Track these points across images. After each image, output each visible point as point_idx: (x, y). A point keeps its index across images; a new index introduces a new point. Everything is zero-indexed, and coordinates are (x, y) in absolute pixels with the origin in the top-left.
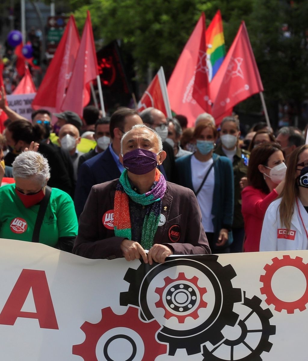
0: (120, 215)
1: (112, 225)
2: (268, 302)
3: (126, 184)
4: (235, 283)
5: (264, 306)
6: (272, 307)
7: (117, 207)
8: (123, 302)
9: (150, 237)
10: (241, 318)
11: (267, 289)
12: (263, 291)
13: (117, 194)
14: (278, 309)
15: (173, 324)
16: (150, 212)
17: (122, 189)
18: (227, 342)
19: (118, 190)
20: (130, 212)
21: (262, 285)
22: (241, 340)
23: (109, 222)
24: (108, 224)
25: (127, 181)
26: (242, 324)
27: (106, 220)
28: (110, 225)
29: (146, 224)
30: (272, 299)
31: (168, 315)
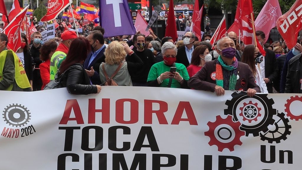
0: (219, 74)
1: (215, 78)
2: (288, 115)
3: (221, 62)
4: (274, 106)
5: (286, 117)
6: (289, 118)
7: (217, 70)
8: (226, 113)
9: (233, 84)
10: (276, 121)
11: (287, 110)
12: (286, 110)
13: (217, 65)
14: (292, 119)
15: (246, 123)
16: (232, 74)
17: (219, 63)
18: (270, 132)
19: (217, 63)
20: (223, 73)
21: (285, 108)
22: (276, 130)
23: (214, 77)
24: (213, 78)
25: (222, 60)
26: (276, 124)
27: (212, 76)
28: (214, 78)
29: (232, 79)
30: (289, 114)
31: (244, 119)
